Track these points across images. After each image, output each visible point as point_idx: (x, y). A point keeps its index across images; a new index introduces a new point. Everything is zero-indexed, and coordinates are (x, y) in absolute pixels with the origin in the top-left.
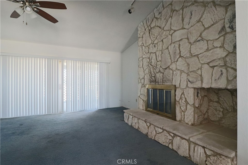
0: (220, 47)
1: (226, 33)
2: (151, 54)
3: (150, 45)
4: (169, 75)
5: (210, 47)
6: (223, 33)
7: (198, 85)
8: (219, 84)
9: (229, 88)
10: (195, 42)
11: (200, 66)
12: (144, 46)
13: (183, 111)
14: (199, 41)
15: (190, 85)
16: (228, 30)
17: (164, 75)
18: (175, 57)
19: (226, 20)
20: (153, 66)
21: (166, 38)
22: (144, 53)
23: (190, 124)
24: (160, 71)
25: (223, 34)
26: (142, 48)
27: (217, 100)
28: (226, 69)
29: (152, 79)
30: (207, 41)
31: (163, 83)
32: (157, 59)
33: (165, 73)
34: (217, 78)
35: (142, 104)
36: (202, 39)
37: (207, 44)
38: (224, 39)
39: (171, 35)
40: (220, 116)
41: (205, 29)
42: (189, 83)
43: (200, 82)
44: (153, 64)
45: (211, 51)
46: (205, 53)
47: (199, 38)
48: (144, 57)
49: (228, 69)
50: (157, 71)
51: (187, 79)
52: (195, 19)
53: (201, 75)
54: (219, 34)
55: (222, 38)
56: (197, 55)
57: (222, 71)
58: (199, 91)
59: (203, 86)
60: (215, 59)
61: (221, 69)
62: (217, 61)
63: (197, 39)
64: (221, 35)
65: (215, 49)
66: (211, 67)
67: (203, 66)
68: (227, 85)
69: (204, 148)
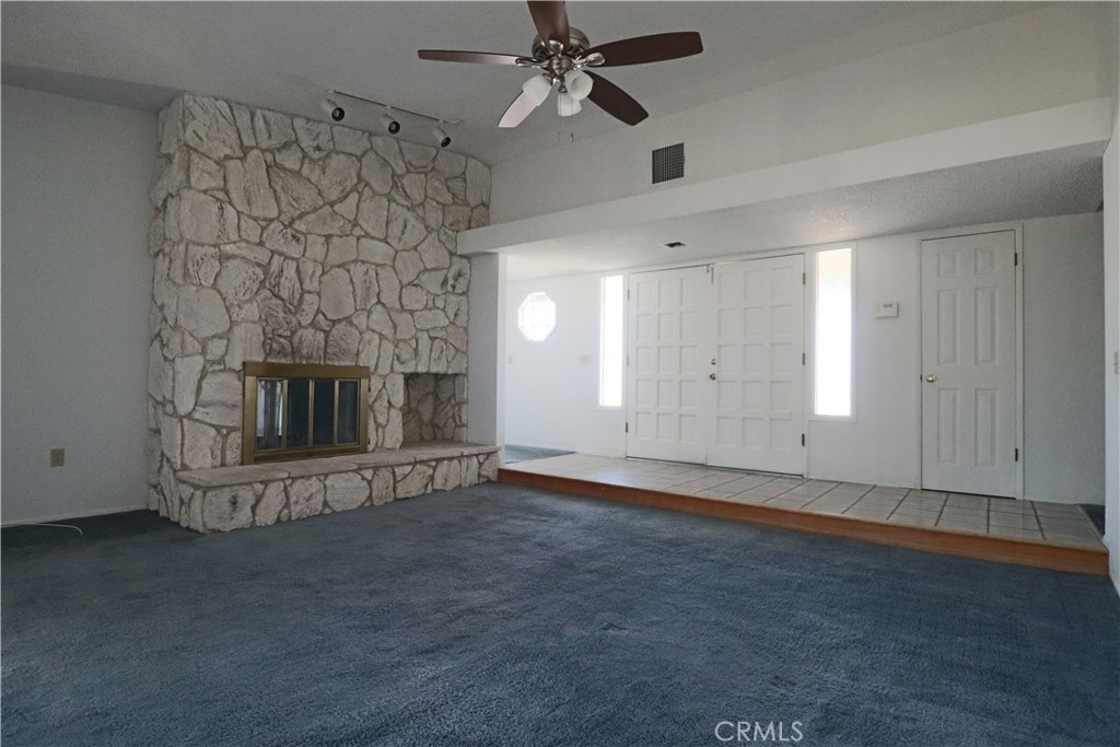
0: (442, 310)
1: (448, 292)
2: (276, 256)
3: (271, 220)
4: (349, 341)
5: (431, 305)
7: (409, 369)
8: (439, 366)
9: (450, 372)
10: (410, 283)
11: (414, 332)
12: (230, 203)
13: (378, 425)
14: (415, 285)
15: (398, 367)
16: (450, 289)
17: (331, 338)
18: (366, 298)
19: (450, 275)
20: (283, 299)
21: (341, 237)
22: (234, 237)
23: (398, 446)
24: (313, 324)
25: (444, 291)
26: (221, 208)
29: (274, 345)
30: (427, 292)
31: (325, 360)
32: (301, 283)
33: (334, 332)
34: (437, 357)
35: (211, 442)
36: (421, 286)
37: (426, 298)
39: (358, 239)
41: (426, 270)
42: (396, 362)
43: (415, 362)
44: (285, 294)
45: (431, 312)
46: (423, 311)
47: (417, 282)
48: (229, 249)
49: (448, 344)
50: (306, 320)
51: (394, 354)
52: (411, 238)
53: (416, 350)
54: (441, 288)
56: (412, 312)
57: (442, 347)
58: (410, 379)
59: (418, 370)
60: (436, 327)
61: (442, 343)
62: (438, 330)
63: (414, 281)
65: (436, 311)
66: (430, 337)
67: (419, 333)
68: (448, 367)
69: (477, 455)
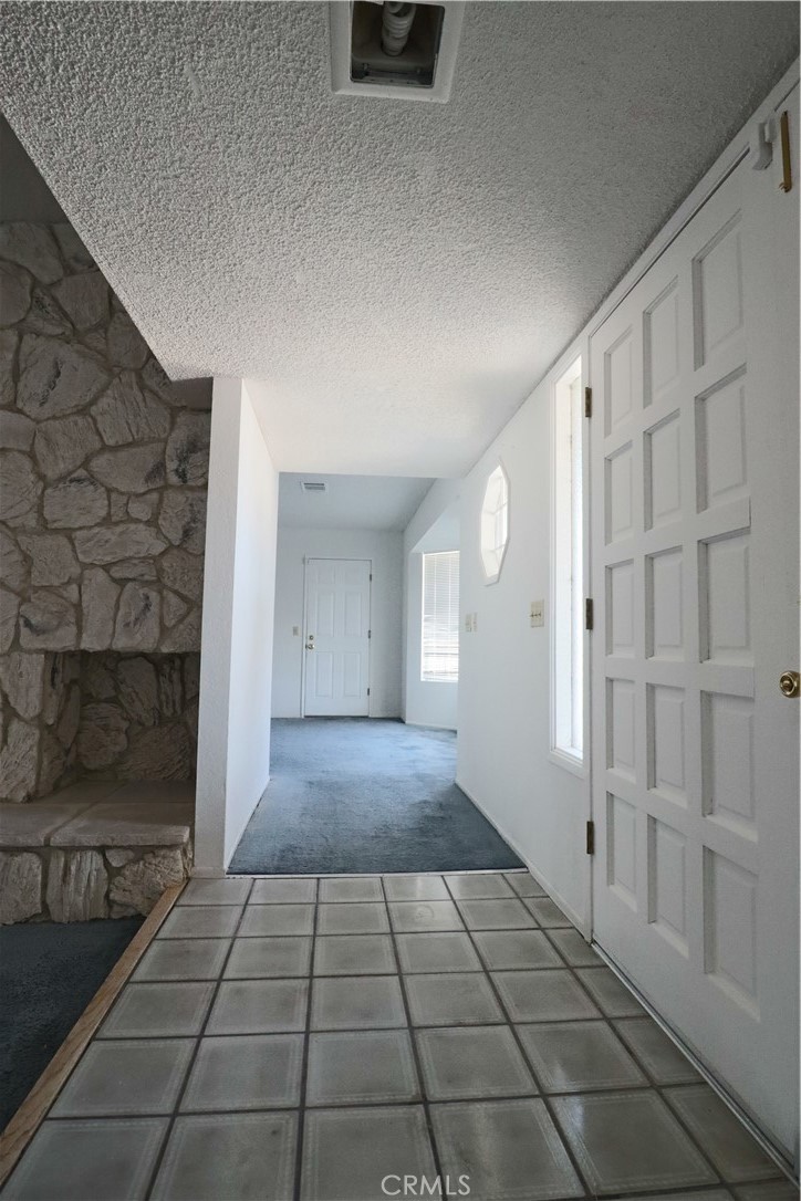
0: (148, 523)
1: (167, 486)
5: (118, 515)
6: (159, 483)
7: (64, 640)
8: (138, 636)
9: (165, 650)
10: (62, 479)
11: (75, 570)
14: (79, 481)
15: (29, 640)
16: (174, 479)
19: (170, 450)
23: (20, 796)
25: (158, 485)
27: (113, 693)
28: (160, 592)
30: (109, 491)
34: (132, 618)
36: (92, 480)
37: (106, 502)
38: (161, 501)
40: (118, 749)
41: (105, 448)
42: (25, 631)
43: (74, 629)
45: (119, 529)
46: (96, 530)
47: (81, 473)
49: (165, 592)
51: (20, 615)
52: (69, 395)
53: (78, 606)
54: (146, 481)
55: (154, 496)
56: (67, 531)
57: (148, 598)
58: (58, 663)
59: (83, 646)
60: (131, 558)
61: (146, 590)
62: (135, 565)
63: (74, 471)
64: (151, 486)
65: (133, 526)
66: (114, 580)
67: (87, 572)
68: (161, 641)
69: (102, 850)
